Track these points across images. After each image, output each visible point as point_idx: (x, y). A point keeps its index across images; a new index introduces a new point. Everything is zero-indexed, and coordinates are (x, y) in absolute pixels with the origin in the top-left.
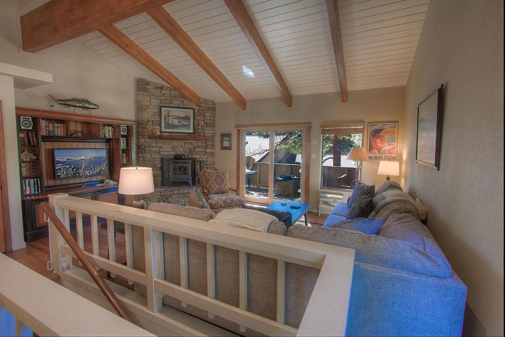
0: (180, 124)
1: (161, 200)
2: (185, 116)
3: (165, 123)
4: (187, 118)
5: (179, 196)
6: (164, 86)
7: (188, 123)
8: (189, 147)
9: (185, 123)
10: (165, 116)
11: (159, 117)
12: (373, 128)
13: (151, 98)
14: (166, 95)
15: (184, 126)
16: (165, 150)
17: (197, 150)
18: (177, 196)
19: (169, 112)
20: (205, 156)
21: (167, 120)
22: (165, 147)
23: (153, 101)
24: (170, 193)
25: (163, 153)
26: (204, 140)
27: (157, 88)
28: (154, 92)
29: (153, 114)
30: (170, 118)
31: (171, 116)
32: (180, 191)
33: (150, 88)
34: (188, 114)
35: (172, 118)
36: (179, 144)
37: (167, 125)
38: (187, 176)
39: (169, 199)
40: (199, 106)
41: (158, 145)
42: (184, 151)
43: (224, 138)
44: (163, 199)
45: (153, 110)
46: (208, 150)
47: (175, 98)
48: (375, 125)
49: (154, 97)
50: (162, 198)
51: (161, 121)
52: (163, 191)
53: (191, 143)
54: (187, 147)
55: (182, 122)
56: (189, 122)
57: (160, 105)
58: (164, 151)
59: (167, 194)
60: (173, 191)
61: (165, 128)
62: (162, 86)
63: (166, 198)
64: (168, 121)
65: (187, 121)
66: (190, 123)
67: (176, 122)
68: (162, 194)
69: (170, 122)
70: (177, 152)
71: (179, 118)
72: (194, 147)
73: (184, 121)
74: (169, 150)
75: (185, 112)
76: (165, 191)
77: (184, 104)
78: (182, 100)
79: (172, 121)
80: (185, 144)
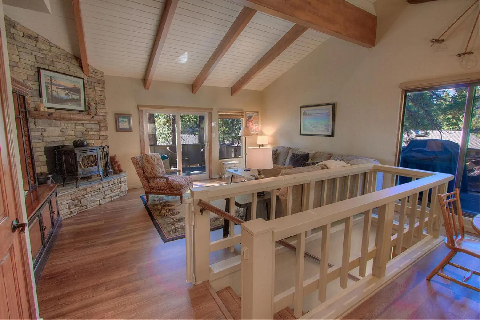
0: (68, 98)
1: (73, 205)
2: (74, 87)
3: (47, 94)
4: (76, 90)
5: (93, 194)
6: (39, 37)
7: (78, 97)
8: (82, 130)
9: (75, 98)
10: (46, 83)
11: (38, 83)
12: (247, 115)
13: (19, 50)
14: (45, 52)
15: (72, 100)
16: (50, 134)
17: (90, 133)
18: (90, 195)
19: (52, 78)
20: (99, 140)
21: (50, 90)
22: (49, 131)
23: (24, 55)
24: (82, 193)
25: (48, 140)
26: (96, 121)
27: (29, 37)
28: (25, 42)
29: (26, 79)
30: (54, 88)
31: (54, 85)
32: (94, 187)
33: (17, 33)
34: (77, 85)
35: (56, 88)
36: (68, 126)
37: (50, 98)
38: (97, 167)
39: (82, 200)
40: (88, 76)
41: (39, 127)
42: (75, 135)
43: (119, 119)
44: (75, 204)
45: (27, 72)
46: (102, 133)
47: (57, 58)
48: (249, 113)
49: (25, 50)
50: (73, 202)
51: (40, 90)
52: (74, 193)
53: (83, 124)
54: (79, 130)
55: (70, 95)
56: (78, 95)
57: (37, 65)
58: (50, 137)
59: (79, 195)
60: (86, 190)
61: (48, 101)
62: (36, 36)
63: (78, 201)
64: (52, 91)
65: (77, 94)
66: (80, 97)
67: (62, 94)
68: (73, 197)
69: (55, 93)
70: (68, 137)
71: (66, 89)
72: (87, 130)
73: (73, 94)
74: (57, 134)
75: (74, 82)
76: (75, 192)
77: (69, 70)
78: (67, 63)
79: (58, 93)
80: (75, 126)
